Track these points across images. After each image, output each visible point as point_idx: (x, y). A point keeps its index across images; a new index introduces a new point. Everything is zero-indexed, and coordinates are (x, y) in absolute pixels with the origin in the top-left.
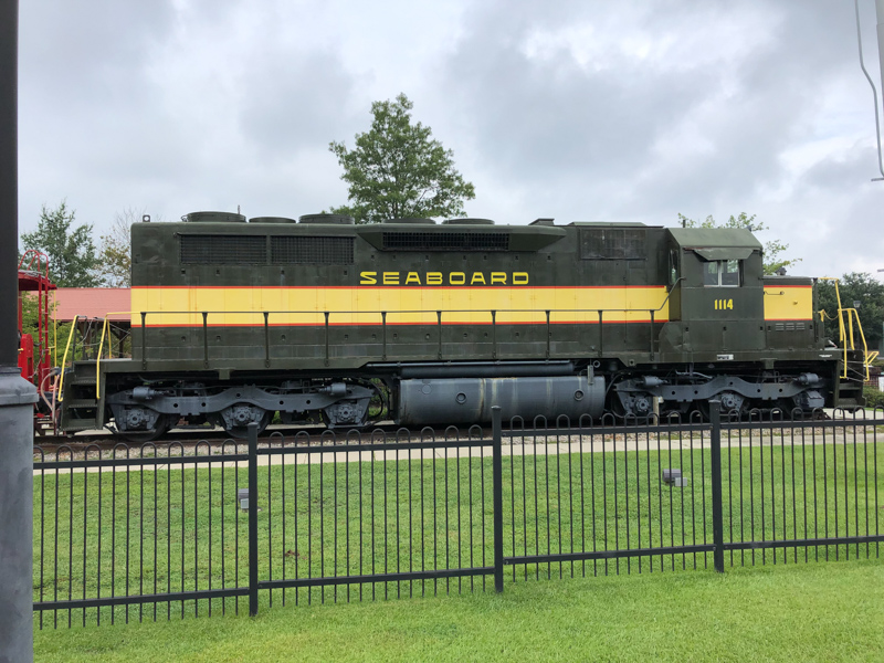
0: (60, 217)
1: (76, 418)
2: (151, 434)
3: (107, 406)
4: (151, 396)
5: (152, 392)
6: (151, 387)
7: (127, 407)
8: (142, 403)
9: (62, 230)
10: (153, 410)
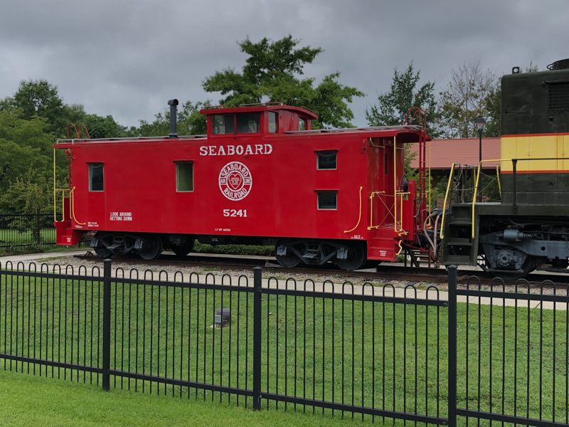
0: (408, 78)
1: (452, 254)
2: (519, 274)
3: (480, 245)
4: (520, 238)
5: (521, 235)
6: (521, 230)
7: (497, 247)
8: (511, 245)
9: (410, 90)
10: (521, 252)
